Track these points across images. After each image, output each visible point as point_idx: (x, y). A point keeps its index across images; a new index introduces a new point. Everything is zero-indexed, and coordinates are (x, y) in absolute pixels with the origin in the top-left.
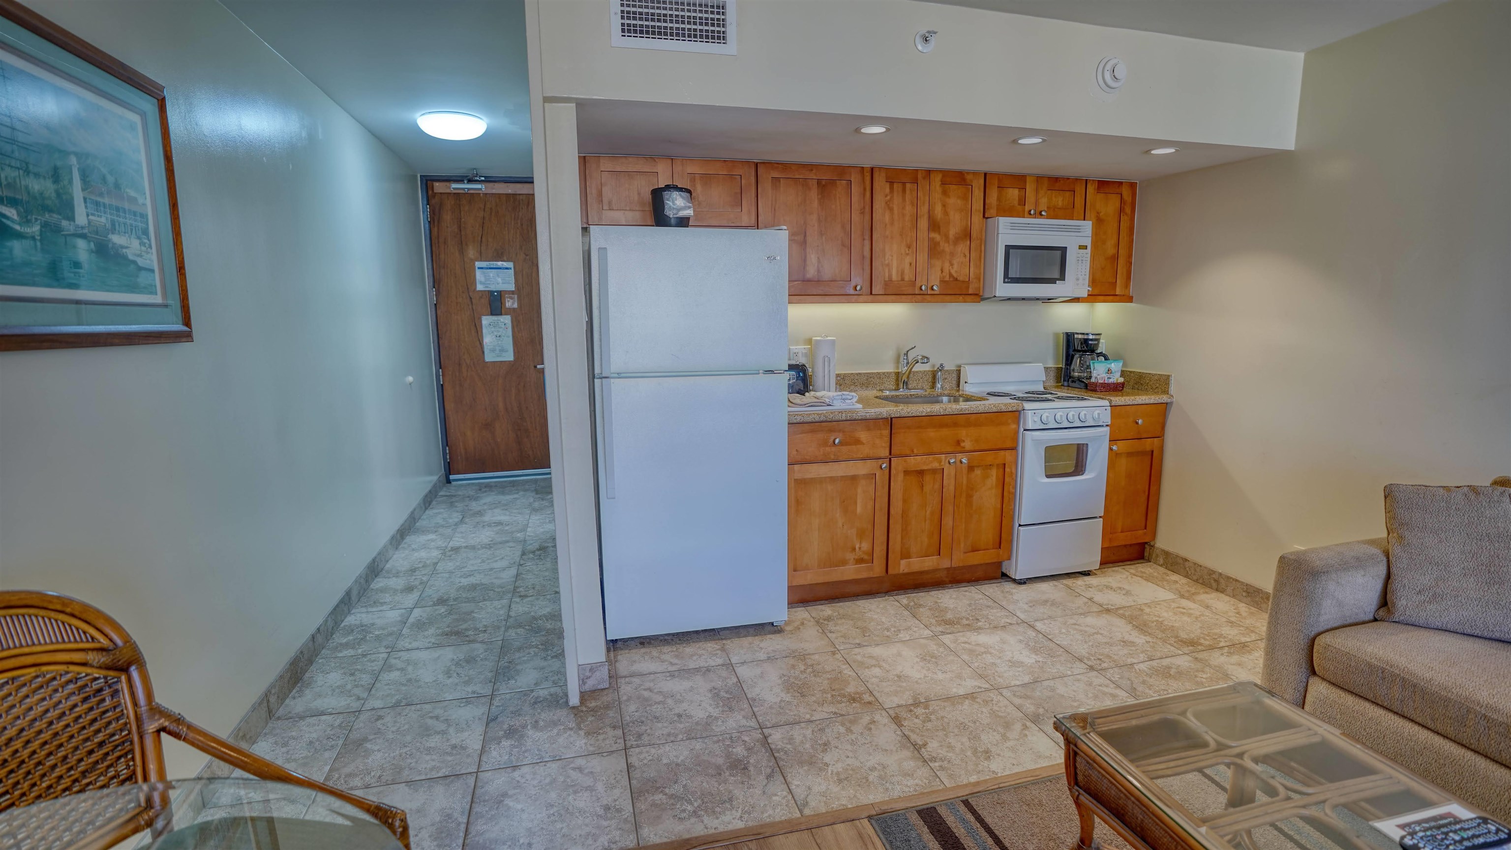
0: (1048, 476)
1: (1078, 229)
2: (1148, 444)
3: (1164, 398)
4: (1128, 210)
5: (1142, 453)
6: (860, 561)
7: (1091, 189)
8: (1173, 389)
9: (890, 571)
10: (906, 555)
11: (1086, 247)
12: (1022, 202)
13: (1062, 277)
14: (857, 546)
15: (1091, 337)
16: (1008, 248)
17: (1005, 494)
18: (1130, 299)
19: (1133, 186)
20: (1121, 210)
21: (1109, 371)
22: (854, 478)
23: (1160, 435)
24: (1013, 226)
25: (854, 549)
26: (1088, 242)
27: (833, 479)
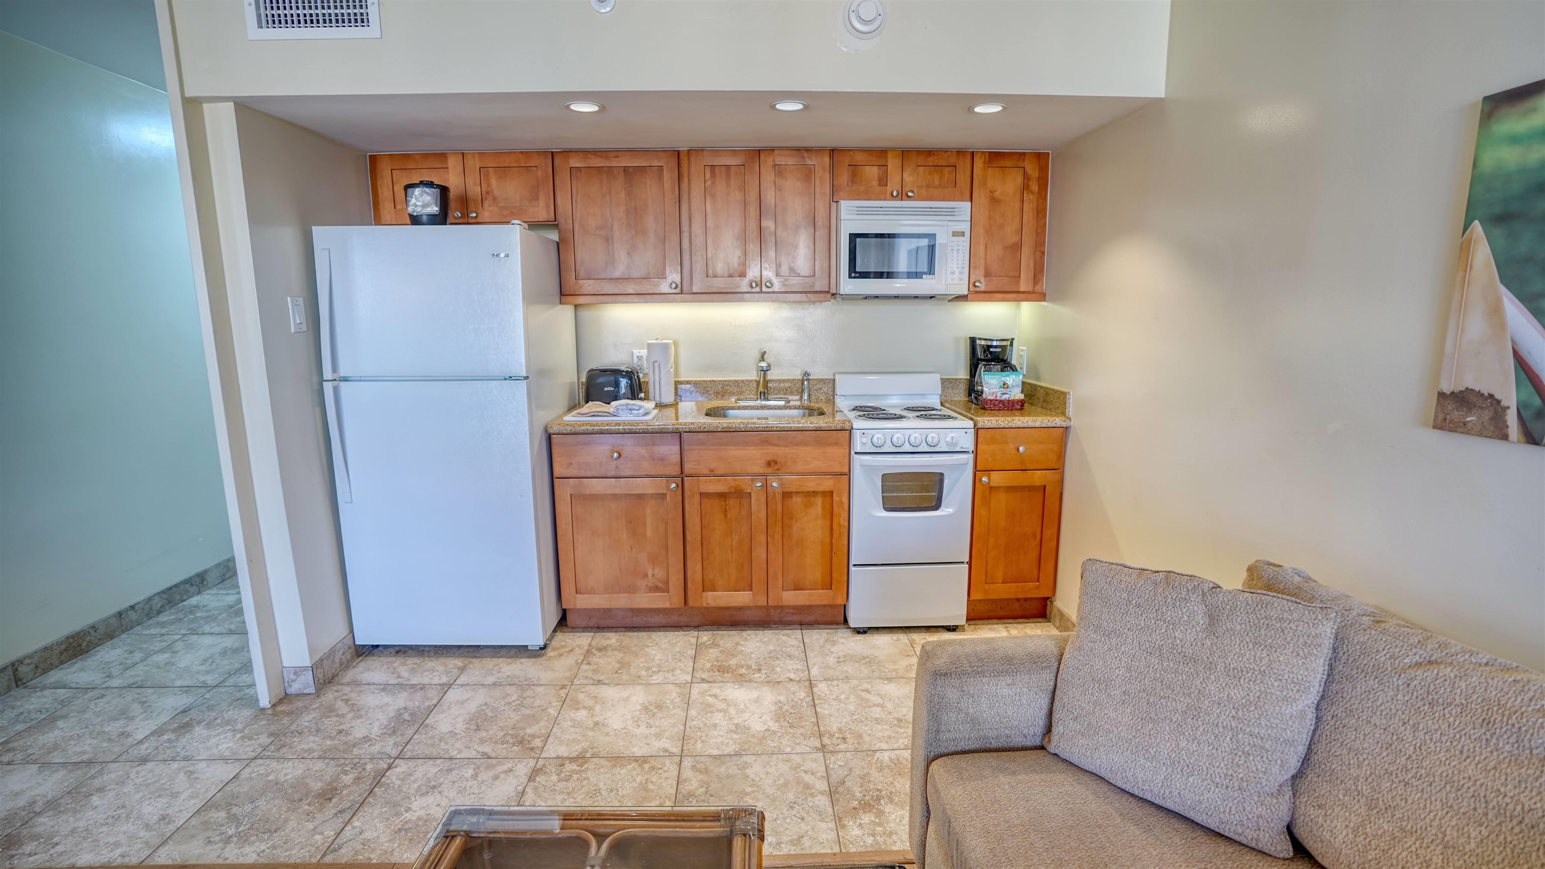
0: (887, 509)
1: (951, 212)
2: (1038, 478)
3: (1058, 421)
4: (1035, 187)
5: (1031, 488)
6: (656, 589)
7: (979, 163)
8: (1071, 410)
9: (691, 602)
10: (707, 586)
11: (963, 234)
12: (883, 181)
13: (931, 271)
14: (650, 573)
15: (995, 343)
16: (853, 237)
17: (835, 526)
18: (1042, 297)
19: (1041, 158)
20: (1026, 187)
21: (1005, 385)
22: (641, 497)
23: (1058, 467)
24: (860, 211)
25: (646, 575)
26: (966, 227)
27: (615, 497)
